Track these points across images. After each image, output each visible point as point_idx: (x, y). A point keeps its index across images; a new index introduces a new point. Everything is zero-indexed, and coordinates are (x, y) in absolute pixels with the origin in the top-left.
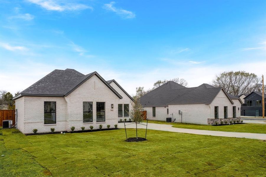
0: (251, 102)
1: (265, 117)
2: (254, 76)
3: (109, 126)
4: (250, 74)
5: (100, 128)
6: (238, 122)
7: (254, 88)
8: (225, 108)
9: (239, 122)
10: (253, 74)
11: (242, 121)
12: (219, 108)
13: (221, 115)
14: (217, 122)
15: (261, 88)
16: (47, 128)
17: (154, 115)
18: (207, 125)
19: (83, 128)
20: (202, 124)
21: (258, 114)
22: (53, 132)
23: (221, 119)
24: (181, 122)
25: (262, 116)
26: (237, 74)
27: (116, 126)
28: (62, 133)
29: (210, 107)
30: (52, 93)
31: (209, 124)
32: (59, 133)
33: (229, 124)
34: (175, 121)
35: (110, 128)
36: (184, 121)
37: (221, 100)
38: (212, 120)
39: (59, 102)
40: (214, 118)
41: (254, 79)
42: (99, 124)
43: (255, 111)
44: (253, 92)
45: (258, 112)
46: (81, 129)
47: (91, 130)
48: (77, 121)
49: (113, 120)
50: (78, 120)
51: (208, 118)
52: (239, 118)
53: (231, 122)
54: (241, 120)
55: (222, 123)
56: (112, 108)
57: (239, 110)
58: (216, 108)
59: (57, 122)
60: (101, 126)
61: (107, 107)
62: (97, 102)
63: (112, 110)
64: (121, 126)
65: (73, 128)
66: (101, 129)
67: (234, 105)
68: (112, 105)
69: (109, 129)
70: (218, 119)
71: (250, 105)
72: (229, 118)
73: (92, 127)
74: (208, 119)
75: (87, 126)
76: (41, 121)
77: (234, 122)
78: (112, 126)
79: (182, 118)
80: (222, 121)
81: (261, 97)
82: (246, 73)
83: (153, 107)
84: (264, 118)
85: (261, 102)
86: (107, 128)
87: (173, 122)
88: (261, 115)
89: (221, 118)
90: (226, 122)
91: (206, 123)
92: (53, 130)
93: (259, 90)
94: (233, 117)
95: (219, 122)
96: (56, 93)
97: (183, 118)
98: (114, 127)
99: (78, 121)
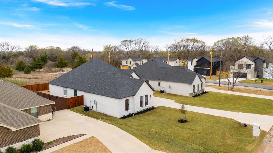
0: (201, 64)
6: (203, 91)
8: (198, 85)
11: (206, 91)
12: (195, 86)
19: (141, 111)
20: (185, 95)
25: (210, 76)
27: (153, 107)
28: (134, 115)
29: (191, 86)
31: (190, 96)
34: (166, 92)
36: (173, 93)
37: (196, 81)
39: (130, 99)
40: (193, 92)
45: (206, 73)
49: (151, 104)
56: (151, 97)
59: (129, 109)
60: (147, 108)
62: (145, 96)
65: (138, 112)
67: (202, 82)
73: (144, 110)
74: (190, 93)
76: (124, 110)
79: (171, 90)
85: (208, 65)
89: (196, 91)
90: (199, 94)
91: (188, 95)
92: (130, 114)
94: (201, 89)
95: (195, 95)
96: (130, 95)
99: (138, 107)
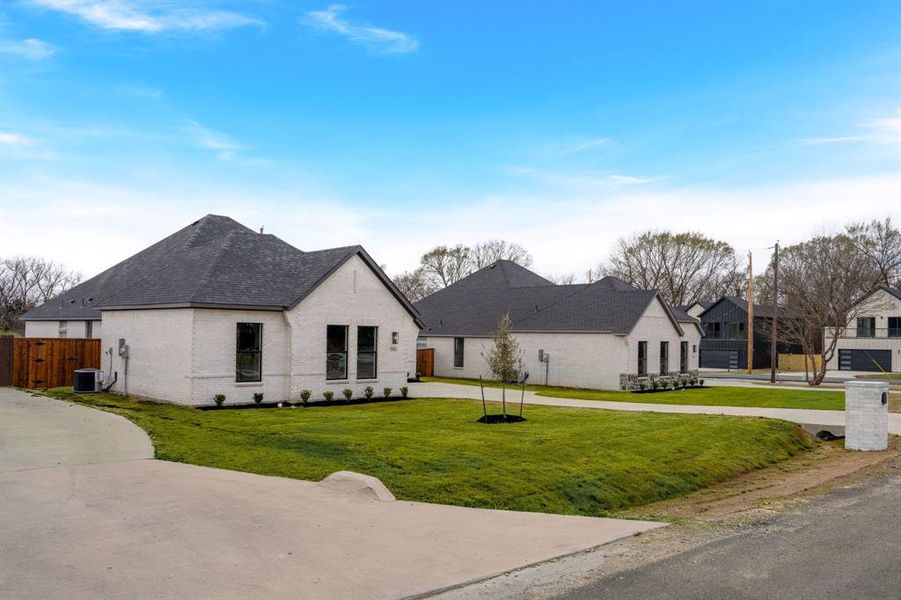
0: (717, 326)
1: (752, 371)
2: (728, 250)
3: (387, 391)
4: (716, 242)
5: (366, 395)
6: (692, 382)
7: (724, 285)
8: (664, 346)
9: (695, 385)
10: (725, 244)
11: (702, 382)
12: (649, 346)
13: (653, 366)
14: (643, 383)
15: (742, 285)
16: (242, 394)
17: (459, 361)
18: (617, 392)
19: (329, 395)
20: (604, 388)
21: (736, 362)
22: (259, 403)
23: (653, 376)
24: (543, 383)
25: (746, 368)
26: (681, 240)
27: (405, 390)
28: (280, 405)
29: (627, 343)
30: (256, 302)
31: (624, 388)
32: (274, 405)
33: (671, 390)
34: (529, 381)
35: (391, 395)
36: (553, 381)
37: (653, 325)
38: (630, 377)
39: (270, 325)
40: (635, 371)
41: (726, 260)
42: (365, 386)
43: (727, 353)
44: (723, 300)
45: (736, 357)
46: (324, 398)
47: (348, 401)
48: (312, 375)
49: (396, 375)
50: (315, 372)
51: (622, 372)
52: (695, 374)
53: (676, 384)
54: (699, 379)
55: (655, 385)
56: (395, 342)
57: (694, 351)
58: (642, 347)
59: (263, 377)
60: (369, 390)
61: (383, 341)
62: (359, 327)
63: (393, 349)
64: (415, 390)
65: (305, 395)
66: (368, 399)
67: (683, 339)
68: (394, 334)
69: (387, 398)
70: (647, 375)
71: (716, 336)
72: (672, 374)
73: (348, 393)
74: (622, 375)
75: (337, 390)
76: (229, 374)
77: (684, 383)
78: (396, 392)
79: (547, 371)
80: (656, 380)
81: (746, 314)
82: (705, 241)
83: (456, 338)
84: (750, 373)
85: (743, 327)
86: (383, 395)
87: (522, 382)
88: (742, 365)
89: (652, 372)
90: (665, 385)
91: (616, 387)
92: (258, 397)
93: (738, 291)
94: (679, 370)
95: (648, 385)
96: (264, 301)
97: (550, 371)
98: (400, 394)
99: (316, 375)
